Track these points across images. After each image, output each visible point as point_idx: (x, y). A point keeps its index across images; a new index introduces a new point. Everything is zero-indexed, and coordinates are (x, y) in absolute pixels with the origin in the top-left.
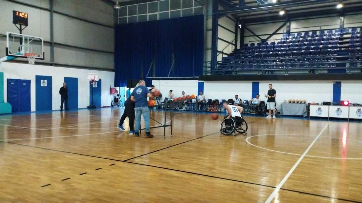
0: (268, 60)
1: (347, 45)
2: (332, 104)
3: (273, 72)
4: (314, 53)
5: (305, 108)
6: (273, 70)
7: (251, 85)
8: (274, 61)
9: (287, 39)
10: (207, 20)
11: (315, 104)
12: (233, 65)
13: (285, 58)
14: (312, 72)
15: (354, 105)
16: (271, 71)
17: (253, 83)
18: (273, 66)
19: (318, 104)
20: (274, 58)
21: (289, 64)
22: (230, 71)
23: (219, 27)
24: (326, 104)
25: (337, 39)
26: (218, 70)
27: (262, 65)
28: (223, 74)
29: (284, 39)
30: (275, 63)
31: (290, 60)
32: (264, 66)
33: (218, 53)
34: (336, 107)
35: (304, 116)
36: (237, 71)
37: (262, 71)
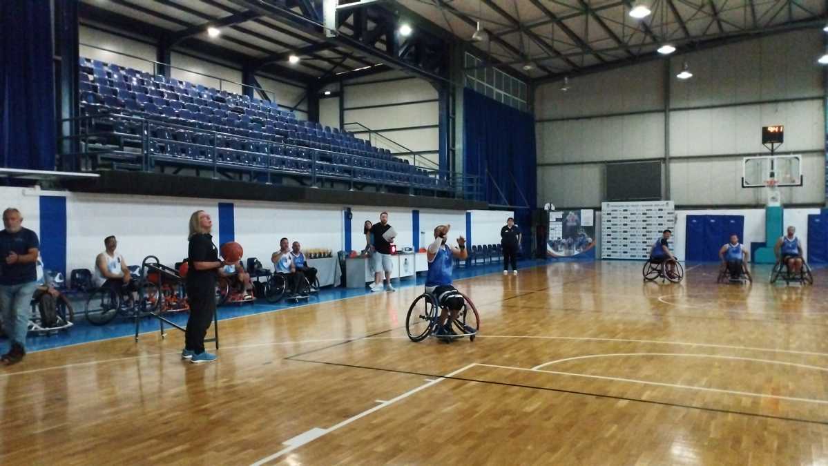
7: (217, 209)
17: (221, 206)
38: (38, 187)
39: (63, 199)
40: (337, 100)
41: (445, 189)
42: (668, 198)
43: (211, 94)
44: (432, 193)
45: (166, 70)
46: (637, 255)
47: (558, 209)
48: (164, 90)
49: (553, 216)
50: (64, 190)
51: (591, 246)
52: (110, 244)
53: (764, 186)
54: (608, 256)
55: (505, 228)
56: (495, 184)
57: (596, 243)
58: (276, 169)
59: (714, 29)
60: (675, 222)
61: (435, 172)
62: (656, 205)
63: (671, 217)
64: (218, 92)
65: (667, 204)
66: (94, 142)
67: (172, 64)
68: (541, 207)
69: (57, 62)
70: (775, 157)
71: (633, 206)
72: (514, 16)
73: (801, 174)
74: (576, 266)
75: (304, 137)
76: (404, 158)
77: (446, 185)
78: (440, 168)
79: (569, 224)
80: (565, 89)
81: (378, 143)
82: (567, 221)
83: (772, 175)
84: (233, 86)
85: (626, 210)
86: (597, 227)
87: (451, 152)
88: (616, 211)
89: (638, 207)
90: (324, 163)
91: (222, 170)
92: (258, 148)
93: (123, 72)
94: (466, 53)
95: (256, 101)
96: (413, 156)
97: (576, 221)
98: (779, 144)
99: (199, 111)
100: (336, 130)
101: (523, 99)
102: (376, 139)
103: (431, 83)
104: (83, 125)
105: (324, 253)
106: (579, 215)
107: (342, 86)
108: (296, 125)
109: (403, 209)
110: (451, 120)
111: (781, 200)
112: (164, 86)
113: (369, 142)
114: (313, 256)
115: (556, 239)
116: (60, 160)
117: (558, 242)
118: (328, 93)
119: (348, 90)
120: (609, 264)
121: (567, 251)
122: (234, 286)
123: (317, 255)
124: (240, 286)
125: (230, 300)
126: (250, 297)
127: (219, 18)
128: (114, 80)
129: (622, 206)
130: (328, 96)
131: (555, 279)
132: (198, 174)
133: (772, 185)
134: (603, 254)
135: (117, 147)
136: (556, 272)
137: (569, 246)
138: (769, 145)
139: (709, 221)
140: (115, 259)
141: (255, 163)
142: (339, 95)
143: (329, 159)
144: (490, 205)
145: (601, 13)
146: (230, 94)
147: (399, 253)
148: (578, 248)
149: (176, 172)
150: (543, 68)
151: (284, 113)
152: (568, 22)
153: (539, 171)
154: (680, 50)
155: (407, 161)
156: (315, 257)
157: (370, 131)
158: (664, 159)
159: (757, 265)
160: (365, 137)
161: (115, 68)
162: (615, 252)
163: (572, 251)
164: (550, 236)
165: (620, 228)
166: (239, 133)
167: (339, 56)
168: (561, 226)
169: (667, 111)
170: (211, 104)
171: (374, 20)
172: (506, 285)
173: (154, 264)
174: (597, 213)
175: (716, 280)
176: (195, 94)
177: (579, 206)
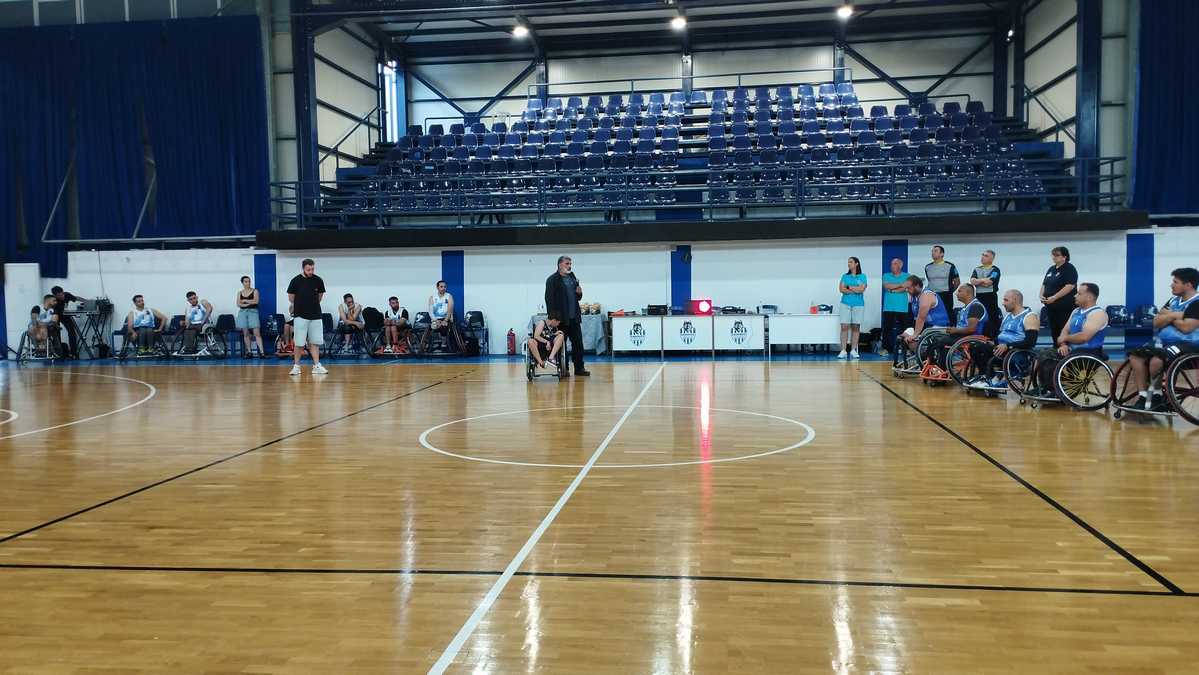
0: (486, 181)
1: (703, 139)
2: (670, 313)
3: (502, 219)
4: (618, 161)
5: (601, 326)
6: (503, 214)
7: (439, 259)
8: (504, 183)
9: (539, 115)
10: (273, 35)
11: (627, 314)
12: (377, 195)
13: (538, 174)
14: (614, 219)
15: (726, 311)
16: (497, 214)
17: (444, 254)
18: (502, 199)
19: (634, 314)
20: (505, 175)
21: (548, 192)
22: (365, 216)
23: (317, 61)
24: (655, 311)
25: (676, 120)
26: (322, 213)
27: (469, 197)
28: (341, 226)
29: (532, 115)
30: (507, 191)
31: (552, 182)
32: (476, 199)
33: (321, 155)
34: (680, 321)
35: (599, 352)
36: (389, 216)
37: (468, 214)
38: (252, 248)
39: (274, 256)
40: (1013, 44)
50: (274, 249)
105: (592, 309)
118: (1010, 34)
119: (1029, 20)
130: (1011, 38)
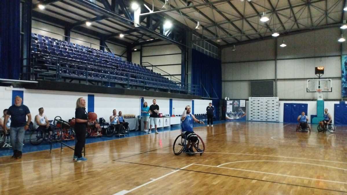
7: (87, 97)
17: (89, 96)
38: (12, 87)
39: (22, 92)
40: (139, 52)
41: (184, 90)
42: (276, 96)
43: (86, 49)
44: (177, 92)
45: (68, 39)
46: (263, 119)
47: (230, 100)
48: (67, 47)
49: (229, 102)
50: (23, 88)
51: (244, 115)
52: (41, 111)
53: (316, 92)
54: (251, 119)
55: (208, 107)
56: (205, 89)
57: (246, 114)
58: (113, 81)
59: (295, 27)
60: (279, 106)
61: (179, 83)
62: (271, 99)
63: (277, 104)
64: (90, 48)
65: (276, 98)
66: (36, 68)
67: (71, 36)
68: (224, 98)
69: (22, 35)
70: (320, 80)
71: (262, 99)
72: (213, 20)
73: (331, 87)
74: (238, 124)
75: (125, 67)
76: (166, 77)
77: (184, 89)
78: (181, 81)
79: (235, 106)
80: (234, 50)
81: (156, 71)
82: (234, 105)
83: (319, 87)
84: (96, 46)
85: (259, 101)
86: (247, 108)
87: (186, 75)
88: (255, 101)
89: (264, 99)
90: (133, 78)
91: (90, 81)
92: (105, 72)
93: (50, 40)
94: (193, 34)
95: (106, 53)
96: (170, 76)
97: (238, 105)
98: (322, 74)
99: (81, 56)
100: (138, 65)
101: (217, 54)
102: (155, 69)
103: (178, 46)
104: (32, 61)
105: (132, 117)
106: (239, 102)
107: (142, 47)
108: (122, 63)
109: (165, 98)
110: (186, 62)
111: (323, 98)
112: (67, 46)
113: (152, 70)
114: (127, 117)
115: (230, 112)
116: (22, 75)
117: (230, 113)
118: (135, 50)
119: (144, 49)
120: (251, 123)
121: (235, 117)
122: (93, 129)
123: (129, 117)
124: (95, 129)
125: (91, 136)
126: (100, 134)
127: (91, 18)
128: (46, 43)
129: (257, 99)
130: (135, 51)
131: (229, 129)
132: (80, 82)
133: (319, 91)
134: (249, 119)
135: (46, 70)
136: (229, 126)
137: (235, 115)
138: (318, 75)
139: (293, 106)
140: (43, 117)
141: (104, 78)
142: (140, 51)
143: (135, 77)
144: (202, 97)
145: (249, 19)
146: (95, 49)
147: (163, 117)
148: (239, 116)
149: (71, 81)
150: (225, 41)
151: (117, 58)
152: (235, 23)
153: (223, 83)
154: (281, 35)
155: (168, 79)
156: (128, 118)
157: (153, 66)
158: (274, 80)
159: (313, 125)
160: (150, 68)
161: (47, 38)
162: (254, 118)
163: (236, 117)
164: (227, 111)
165: (256, 108)
166: (98, 65)
167: (141, 35)
168: (232, 107)
169: (276, 60)
170: (86, 53)
171: (155, 20)
172: (208, 131)
173: (59, 120)
174: (247, 101)
175: (296, 130)
176: (80, 49)
177: (240, 98)
